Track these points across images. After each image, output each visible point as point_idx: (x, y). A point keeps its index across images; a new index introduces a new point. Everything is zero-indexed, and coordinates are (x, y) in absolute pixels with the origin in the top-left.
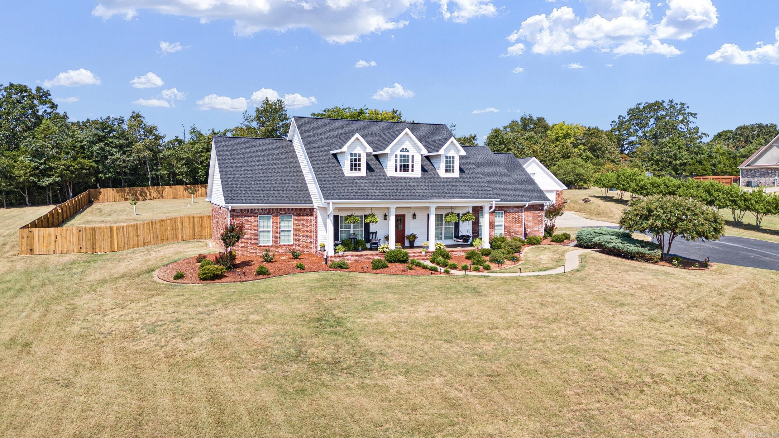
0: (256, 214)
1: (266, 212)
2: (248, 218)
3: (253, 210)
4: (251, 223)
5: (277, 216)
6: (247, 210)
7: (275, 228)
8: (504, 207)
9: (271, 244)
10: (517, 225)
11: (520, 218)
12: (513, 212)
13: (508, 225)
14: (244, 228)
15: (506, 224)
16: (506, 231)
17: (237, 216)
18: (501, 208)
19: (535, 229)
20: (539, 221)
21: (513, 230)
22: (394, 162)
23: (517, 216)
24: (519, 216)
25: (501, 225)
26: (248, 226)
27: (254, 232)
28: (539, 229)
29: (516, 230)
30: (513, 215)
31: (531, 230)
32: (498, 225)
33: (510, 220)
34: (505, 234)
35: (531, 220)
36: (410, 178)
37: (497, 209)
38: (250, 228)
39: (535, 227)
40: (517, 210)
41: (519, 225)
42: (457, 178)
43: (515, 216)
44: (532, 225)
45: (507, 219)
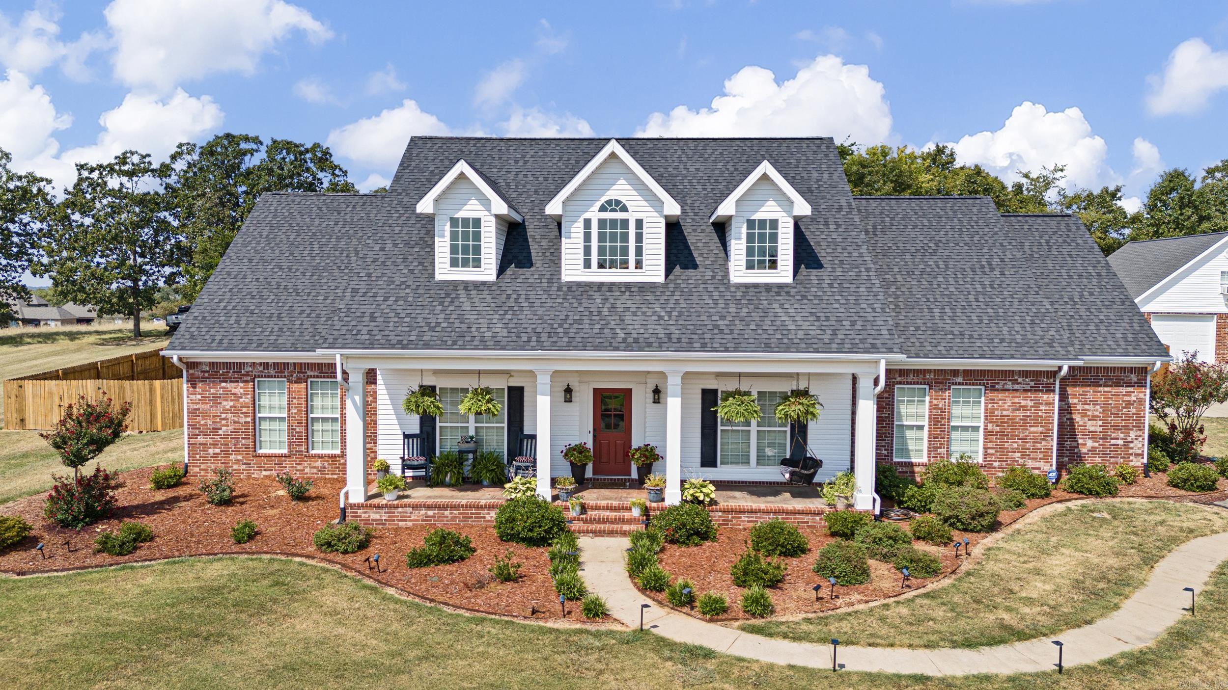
0: (247, 375)
1: (272, 372)
2: (229, 385)
3: (240, 365)
4: (237, 397)
5: (299, 381)
6: (228, 365)
7: (294, 411)
8: (983, 373)
9: (285, 451)
10: (1032, 429)
11: (1042, 408)
12: (1017, 390)
13: (998, 429)
14: (220, 408)
15: (990, 426)
16: (990, 445)
17: (203, 380)
18: (972, 377)
19: (1113, 442)
20: (1128, 417)
21: (1015, 445)
22: (582, 240)
23: (1030, 403)
24: (1037, 404)
25: (976, 429)
26: (228, 404)
27: (243, 420)
28: (1127, 443)
29: (1028, 445)
30: (1017, 400)
31: (1096, 445)
32: (965, 429)
33: (1005, 413)
34: (986, 454)
35: (1097, 413)
36: (628, 286)
37: (960, 379)
38: (235, 411)
39: (1113, 435)
40: (1032, 384)
41: (1040, 429)
42: (786, 285)
43: (1023, 403)
44: (1100, 429)
45: (993, 409)
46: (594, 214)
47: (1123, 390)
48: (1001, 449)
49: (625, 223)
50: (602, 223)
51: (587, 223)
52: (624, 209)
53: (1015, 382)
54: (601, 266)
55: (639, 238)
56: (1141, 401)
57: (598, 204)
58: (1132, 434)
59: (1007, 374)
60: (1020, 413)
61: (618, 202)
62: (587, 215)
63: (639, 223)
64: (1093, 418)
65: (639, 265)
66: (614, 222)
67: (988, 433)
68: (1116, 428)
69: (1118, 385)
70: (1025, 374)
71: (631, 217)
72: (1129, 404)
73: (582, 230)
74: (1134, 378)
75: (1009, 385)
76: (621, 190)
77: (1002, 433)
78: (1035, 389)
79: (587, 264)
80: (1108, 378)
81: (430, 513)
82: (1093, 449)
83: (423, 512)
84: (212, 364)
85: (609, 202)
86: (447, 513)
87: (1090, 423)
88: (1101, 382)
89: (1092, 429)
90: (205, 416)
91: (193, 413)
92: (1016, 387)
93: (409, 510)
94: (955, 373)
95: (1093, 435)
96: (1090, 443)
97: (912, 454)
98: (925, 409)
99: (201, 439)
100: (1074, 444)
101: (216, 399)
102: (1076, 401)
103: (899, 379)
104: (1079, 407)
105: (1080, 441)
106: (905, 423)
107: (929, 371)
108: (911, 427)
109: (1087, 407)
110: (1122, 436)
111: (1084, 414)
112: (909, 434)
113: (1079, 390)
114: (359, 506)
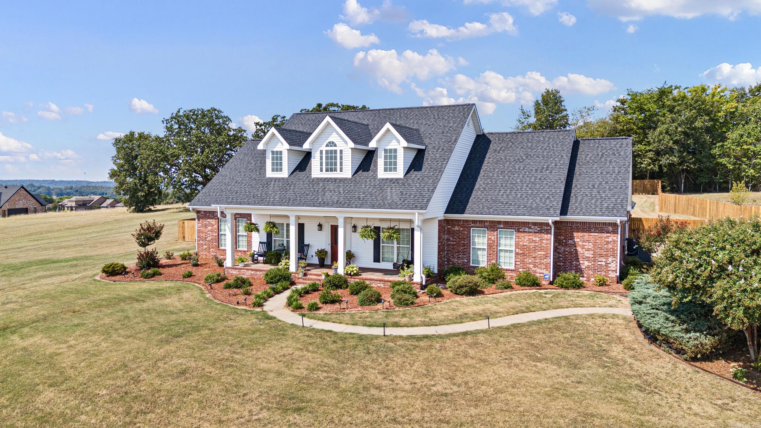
0: (216, 216)
2: (210, 220)
4: (213, 225)
6: (209, 212)
8: (514, 223)
10: (539, 253)
11: (544, 242)
12: (531, 232)
13: (521, 252)
14: (207, 230)
15: (517, 250)
16: (517, 260)
17: (202, 218)
18: (508, 225)
19: (599, 263)
20: (607, 250)
21: (530, 261)
22: (319, 159)
23: (538, 239)
24: (541, 240)
25: (511, 251)
26: (210, 228)
27: (214, 235)
28: (607, 264)
29: (537, 261)
30: (531, 237)
31: (590, 264)
32: (506, 251)
33: (525, 244)
34: (516, 264)
35: (590, 247)
36: (336, 179)
37: (502, 226)
38: (212, 231)
39: (599, 260)
40: (539, 229)
41: (543, 253)
42: (400, 179)
43: (534, 239)
44: (592, 256)
45: (519, 242)
46: (324, 148)
47: (605, 235)
48: (523, 262)
49: (336, 151)
50: (327, 152)
51: (321, 152)
52: (335, 146)
53: (530, 228)
54: (327, 170)
55: (341, 158)
56: (615, 242)
57: (325, 144)
58: (610, 260)
59: (526, 224)
60: (533, 244)
61: (333, 143)
62: (321, 149)
63: (341, 151)
64: (588, 250)
65: (341, 171)
66: (331, 151)
67: (517, 254)
68: (601, 256)
69: (601, 232)
70: (535, 224)
71: (338, 149)
72: (608, 243)
73: (319, 155)
74: (610, 229)
75: (527, 229)
76: (334, 138)
77: (523, 254)
78: (540, 232)
79: (321, 170)
80: (596, 228)
81: (253, 272)
82: (588, 267)
83: (250, 272)
84: (205, 212)
85: (329, 143)
86: (258, 273)
87: (586, 252)
88: (592, 230)
89: (588, 255)
90: (203, 233)
91: (199, 231)
92: (531, 230)
93: (245, 271)
94: (499, 222)
95: (588, 259)
96: (586, 263)
97: (481, 262)
98: (485, 241)
99: (201, 242)
100: (578, 263)
101: (206, 226)
102: (578, 240)
103: (472, 225)
104: (580, 243)
105: (581, 262)
106: (477, 247)
107: (487, 221)
108: (480, 249)
109: (584, 244)
110: (604, 260)
111: (583, 248)
112: (480, 253)
113: (580, 234)
114: (230, 268)
